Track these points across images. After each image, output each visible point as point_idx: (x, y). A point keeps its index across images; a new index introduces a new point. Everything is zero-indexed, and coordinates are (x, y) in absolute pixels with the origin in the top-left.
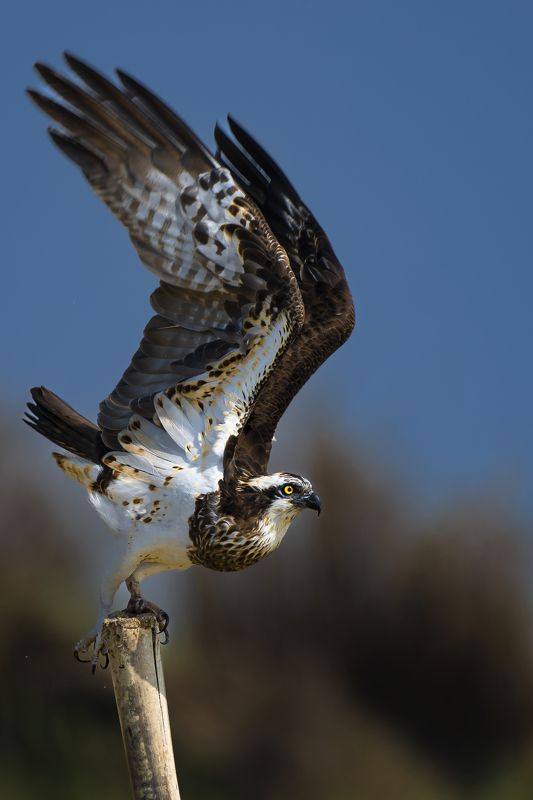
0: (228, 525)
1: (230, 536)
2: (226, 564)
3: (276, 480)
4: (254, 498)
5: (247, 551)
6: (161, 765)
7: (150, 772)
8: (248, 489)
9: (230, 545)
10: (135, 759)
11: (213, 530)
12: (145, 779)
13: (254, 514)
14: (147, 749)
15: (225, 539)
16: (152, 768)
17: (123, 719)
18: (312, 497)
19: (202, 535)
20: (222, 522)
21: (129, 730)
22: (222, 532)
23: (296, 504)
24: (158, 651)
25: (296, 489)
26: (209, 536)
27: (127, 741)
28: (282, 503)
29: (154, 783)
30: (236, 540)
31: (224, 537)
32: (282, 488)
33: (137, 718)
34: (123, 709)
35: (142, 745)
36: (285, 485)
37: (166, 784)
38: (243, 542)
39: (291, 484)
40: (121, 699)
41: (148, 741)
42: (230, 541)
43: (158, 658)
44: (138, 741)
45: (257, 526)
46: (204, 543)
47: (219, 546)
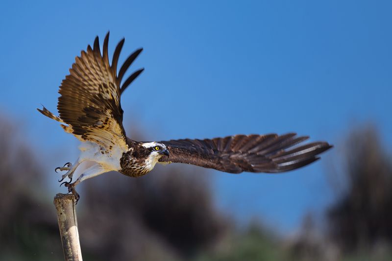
0: (134, 161)
1: (135, 165)
2: (133, 175)
3: (153, 144)
4: (144, 151)
5: (141, 171)
6: (76, 250)
7: (71, 253)
8: (142, 147)
9: (135, 169)
10: (66, 248)
11: (129, 162)
12: (70, 256)
13: (144, 157)
14: (71, 245)
15: (133, 166)
16: (72, 251)
17: (62, 233)
18: (166, 151)
19: (125, 163)
20: (132, 160)
21: (64, 237)
22: (132, 164)
23: (160, 154)
24: (75, 208)
25: (160, 148)
26: (127, 164)
27: (63, 241)
28: (154, 153)
29: (73, 257)
30: (137, 167)
31: (132, 165)
32: (155, 147)
33: (67, 233)
34: (61, 229)
35: (69, 243)
36: (156, 146)
37: (78, 257)
38: (139, 168)
39: (158, 146)
40: (61, 226)
41: (71, 241)
42: (135, 167)
43: (75, 210)
44: (67, 241)
45: (144, 162)
46: (125, 167)
47: (131, 169)
